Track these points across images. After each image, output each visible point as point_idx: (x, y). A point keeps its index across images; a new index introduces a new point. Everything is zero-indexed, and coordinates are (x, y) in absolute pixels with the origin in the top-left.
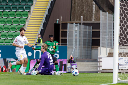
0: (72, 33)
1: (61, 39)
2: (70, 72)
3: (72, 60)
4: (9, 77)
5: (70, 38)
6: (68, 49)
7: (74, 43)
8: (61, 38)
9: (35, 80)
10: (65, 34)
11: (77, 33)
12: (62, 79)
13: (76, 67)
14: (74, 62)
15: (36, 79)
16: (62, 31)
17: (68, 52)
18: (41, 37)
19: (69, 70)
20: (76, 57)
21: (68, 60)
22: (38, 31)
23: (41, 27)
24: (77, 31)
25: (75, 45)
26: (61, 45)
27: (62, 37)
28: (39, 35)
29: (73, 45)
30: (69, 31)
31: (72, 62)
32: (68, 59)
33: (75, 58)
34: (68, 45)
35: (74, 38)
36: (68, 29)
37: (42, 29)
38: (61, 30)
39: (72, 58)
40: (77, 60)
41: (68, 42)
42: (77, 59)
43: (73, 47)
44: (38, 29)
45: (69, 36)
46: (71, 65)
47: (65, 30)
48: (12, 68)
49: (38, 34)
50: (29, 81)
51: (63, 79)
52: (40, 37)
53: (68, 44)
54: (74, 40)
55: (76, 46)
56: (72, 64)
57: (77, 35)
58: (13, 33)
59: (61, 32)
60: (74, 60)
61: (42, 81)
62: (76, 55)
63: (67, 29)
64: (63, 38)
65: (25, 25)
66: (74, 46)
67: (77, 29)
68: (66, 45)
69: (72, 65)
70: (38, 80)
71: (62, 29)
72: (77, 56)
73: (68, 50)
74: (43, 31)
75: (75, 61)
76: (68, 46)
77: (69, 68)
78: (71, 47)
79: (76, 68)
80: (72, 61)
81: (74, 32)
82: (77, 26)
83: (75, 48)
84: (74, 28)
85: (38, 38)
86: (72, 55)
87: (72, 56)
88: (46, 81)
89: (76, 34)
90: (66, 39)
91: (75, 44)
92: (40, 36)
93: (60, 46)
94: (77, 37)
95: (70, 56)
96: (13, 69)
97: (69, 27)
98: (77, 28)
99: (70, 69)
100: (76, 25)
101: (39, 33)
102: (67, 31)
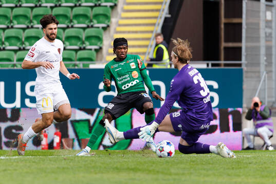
0: (255, 28)
1: (225, 48)
2: (252, 147)
3: (259, 109)
4: (71, 164)
5: (250, 44)
6: (246, 77)
7: (263, 59)
8: (223, 44)
9: (149, 172)
10: (235, 32)
11: (271, 27)
12: (229, 168)
13: (271, 130)
14: (264, 118)
15: (151, 168)
16: (225, 24)
17: (245, 86)
18: (164, 42)
19: (249, 141)
20: (269, 102)
21: (247, 111)
22: (154, 25)
23: (163, 10)
24: (271, 21)
25: (266, 65)
26: (226, 65)
27: (226, 41)
28: (158, 35)
29: (258, 64)
30: (247, 24)
31: (259, 116)
32: (247, 108)
33: (266, 104)
34: (247, 65)
35: (263, 43)
36: (244, 16)
37: (166, 19)
38: (223, 20)
39: (256, 105)
40: (273, 111)
41: (243, 58)
42: (272, 106)
43: (259, 72)
44: (156, 18)
45: (247, 37)
46: (254, 125)
47: (236, 21)
48: (80, 138)
49: (154, 35)
50: (132, 175)
51: (233, 168)
52: (162, 43)
53: (244, 61)
54: (263, 51)
55: (269, 69)
56: (259, 122)
57: (271, 34)
58: (81, 30)
59: (222, 26)
60: (264, 110)
61: (170, 174)
62: (268, 97)
63: (240, 16)
64: (230, 45)
65: (116, 5)
66: (262, 68)
67: (272, 17)
68: (240, 65)
69: (258, 126)
70: (158, 172)
71: (225, 17)
72: (274, 99)
73: (245, 79)
74: (171, 24)
75: (267, 114)
76: (244, 67)
77: (250, 134)
78: (255, 72)
79: (271, 134)
80: (257, 112)
81: (262, 25)
82: (272, 6)
83: (267, 73)
84: (262, 14)
85: (157, 45)
86: (259, 97)
87: (257, 99)
88: (183, 174)
89: (268, 31)
90: (240, 49)
91: (266, 61)
92: (160, 39)
93: (223, 67)
94: (271, 41)
95: (251, 98)
96: (82, 139)
97: (247, 11)
98: (272, 12)
99: (252, 137)
100: (267, 5)
101: (158, 29)
102: (240, 24)
